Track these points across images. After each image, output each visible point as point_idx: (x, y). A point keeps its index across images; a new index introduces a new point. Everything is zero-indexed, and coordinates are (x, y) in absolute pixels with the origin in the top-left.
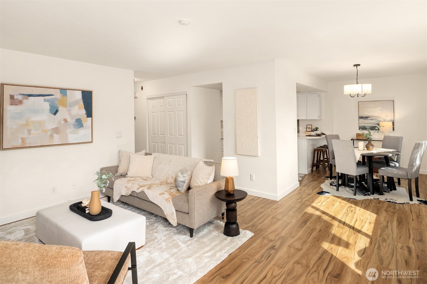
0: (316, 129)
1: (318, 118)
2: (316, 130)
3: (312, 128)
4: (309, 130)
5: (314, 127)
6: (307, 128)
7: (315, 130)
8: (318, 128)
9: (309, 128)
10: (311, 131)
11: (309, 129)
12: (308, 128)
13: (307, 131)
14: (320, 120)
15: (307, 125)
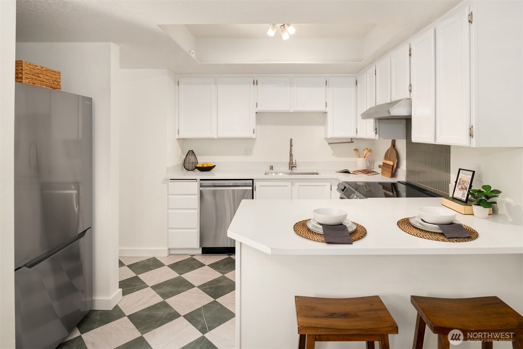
3: (471, 186)
4: (460, 195)
6: (456, 183)
9: (463, 186)
10: (465, 199)
12: (459, 184)
13: (453, 198)
15: (461, 170)
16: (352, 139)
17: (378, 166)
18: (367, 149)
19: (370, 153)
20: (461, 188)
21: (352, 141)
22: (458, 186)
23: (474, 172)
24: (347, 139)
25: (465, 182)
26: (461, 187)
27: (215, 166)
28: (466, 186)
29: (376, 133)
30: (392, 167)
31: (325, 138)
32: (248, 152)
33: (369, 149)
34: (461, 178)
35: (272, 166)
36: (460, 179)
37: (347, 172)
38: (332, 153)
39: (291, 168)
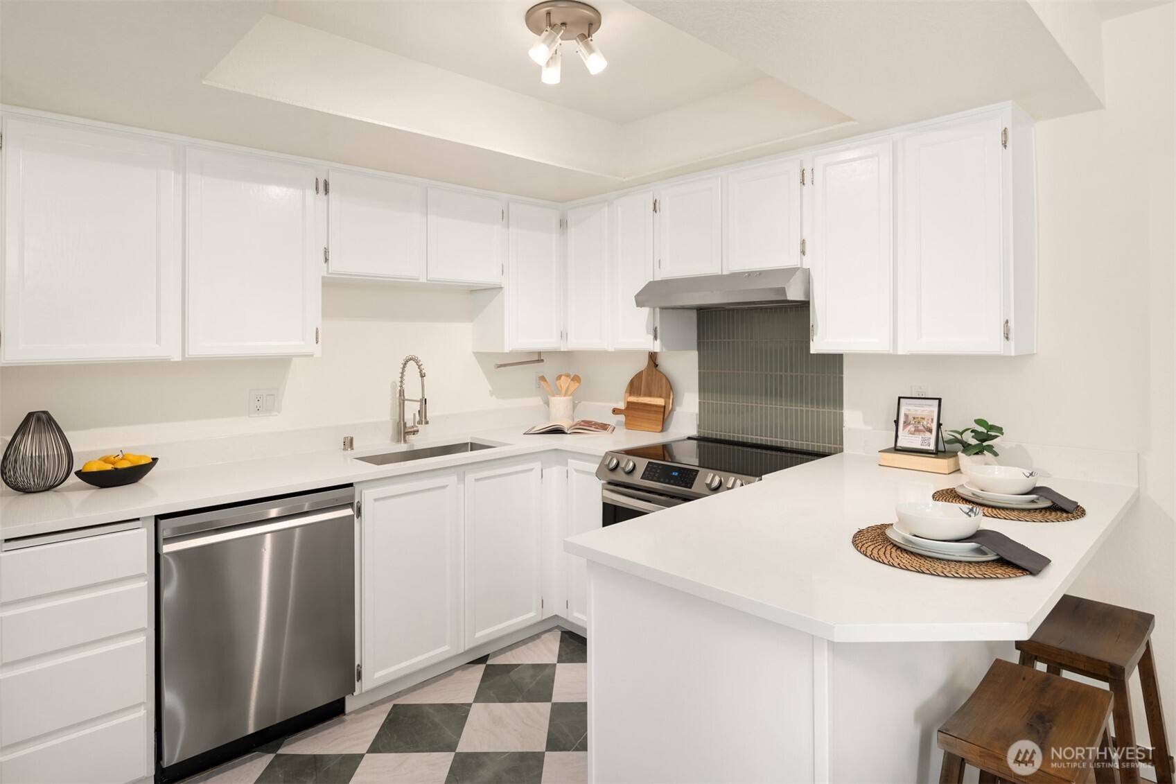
0: (983, 438)
1: (992, 343)
2: (979, 451)
3: (939, 425)
4: (915, 442)
5: (958, 420)
6: (897, 422)
7: (967, 448)
8: (992, 428)
9: (919, 427)
10: (932, 447)
11: (917, 431)
12: (906, 423)
13: (897, 450)
14: (1018, 358)
15: (901, 399)
16: (540, 353)
17: (611, 411)
18: (568, 376)
19: (577, 384)
20: (915, 431)
21: (538, 358)
22: (904, 427)
23: (940, 400)
24: (531, 353)
25: (923, 419)
26: (913, 429)
27: (155, 460)
28: (929, 425)
29: (655, 338)
30: (662, 410)
31: (473, 352)
32: (264, 403)
33: (572, 376)
34: (907, 413)
35: (352, 439)
36: (906, 416)
37: (557, 431)
38: (490, 391)
39: (404, 437)
